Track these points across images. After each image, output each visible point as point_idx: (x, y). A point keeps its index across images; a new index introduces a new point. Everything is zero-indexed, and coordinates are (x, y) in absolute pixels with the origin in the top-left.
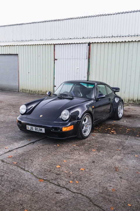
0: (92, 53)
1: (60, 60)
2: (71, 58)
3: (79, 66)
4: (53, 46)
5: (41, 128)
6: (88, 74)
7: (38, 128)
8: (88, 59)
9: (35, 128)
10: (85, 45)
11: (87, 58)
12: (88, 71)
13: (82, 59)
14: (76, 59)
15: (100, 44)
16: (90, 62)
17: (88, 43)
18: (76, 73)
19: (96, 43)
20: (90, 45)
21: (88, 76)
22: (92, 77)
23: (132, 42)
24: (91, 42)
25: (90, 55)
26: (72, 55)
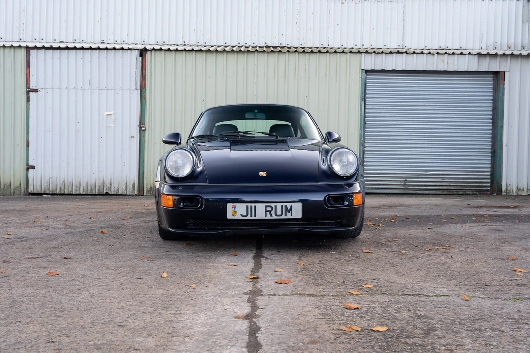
0: (151, 75)
1: (50, 91)
2: (87, 86)
3: (114, 110)
4: (22, 53)
5: (289, 205)
6: (141, 128)
7: (278, 206)
8: (139, 91)
9: (266, 207)
10: (131, 55)
11: (139, 87)
12: (142, 122)
13: (121, 89)
14: (101, 91)
15: (174, 52)
16: (145, 98)
17: (138, 50)
18: (105, 127)
19: (163, 52)
20: (144, 54)
21: (142, 136)
22: (152, 137)
23: (256, 54)
24: (147, 48)
25: (145, 80)
26: (89, 79)
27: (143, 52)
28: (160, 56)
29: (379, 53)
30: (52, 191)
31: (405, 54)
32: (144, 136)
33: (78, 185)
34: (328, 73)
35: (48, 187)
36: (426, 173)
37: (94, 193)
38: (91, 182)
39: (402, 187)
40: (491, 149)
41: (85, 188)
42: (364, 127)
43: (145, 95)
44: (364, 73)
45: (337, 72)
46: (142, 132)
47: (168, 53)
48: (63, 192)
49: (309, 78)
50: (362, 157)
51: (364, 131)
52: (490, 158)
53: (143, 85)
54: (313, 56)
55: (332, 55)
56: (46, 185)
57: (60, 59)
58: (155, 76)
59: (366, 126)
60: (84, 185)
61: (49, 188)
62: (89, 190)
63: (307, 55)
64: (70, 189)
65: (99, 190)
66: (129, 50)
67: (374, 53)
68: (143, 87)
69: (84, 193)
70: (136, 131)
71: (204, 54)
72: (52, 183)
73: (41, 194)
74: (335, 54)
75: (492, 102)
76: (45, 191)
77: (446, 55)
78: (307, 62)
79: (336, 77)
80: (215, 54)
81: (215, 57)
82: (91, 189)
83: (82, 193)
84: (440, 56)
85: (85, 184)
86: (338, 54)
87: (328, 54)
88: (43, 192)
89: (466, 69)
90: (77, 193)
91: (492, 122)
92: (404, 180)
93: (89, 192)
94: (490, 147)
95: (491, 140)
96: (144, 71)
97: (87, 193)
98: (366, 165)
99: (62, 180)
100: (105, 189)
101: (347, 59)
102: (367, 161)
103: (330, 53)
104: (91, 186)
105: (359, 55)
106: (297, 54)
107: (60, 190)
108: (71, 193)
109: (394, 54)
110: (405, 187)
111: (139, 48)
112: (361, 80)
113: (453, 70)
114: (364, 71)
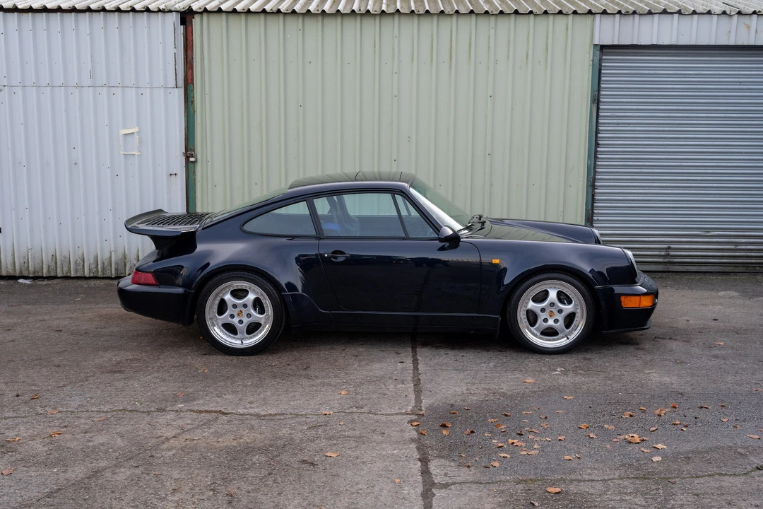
0: (202, 59)
1: (19, 91)
2: (87, 81)
3: (138, 125)
6: (187, 158)
8: (183, 90)
10: (164, 22)
11: (181, 82)
12: (190, 147)
13: (148, 86)
14: (113, 90)
15: (243, 17)
16: (193, 102)
17: (177, 12)
18: (122, 157)
19: (224, 16)
20: (188, 20)
21: (191, 173)
22: (209, 174)
23: (396, 17)
24: (194, 9)
25: (192, 68)
26: (90, 68)
27: (187, 16)
28: (217, 23)
29: (627, 14)
30: (34, 272)
31: (676, 16)
32: (194, 173)
33: (79, 261)
34: (530, 52)
35: (26, 265)
36: (706, 234)
37: (108, 274)
38: (102, 254)
39: (661, 260)
41: (92, 266)
42: (596, 152)
43: (193, 97)
44: (598, 52)
45: (547, 50)
46: (191, 165)
47: (233, 18)
48: (53, 274)
49: (496, 62)
50: (590, 207)
51: (596, 158)
53: (190, 77)
54: (502, 22)
55: (538, 19)
56: (22, 261)
57: (34, 30)
58: (210, 61)
59: (598, 149)
60: (89, 260)
61: (28, 267)
62: (100, 270)
63: (493, 19)
64: (65, 269)
65: (117, 270)
66: (160, 13)
67: (617, 13)
68: (189, 81)
69: (92, 275)
70: (179, 165)
71: (300, 19)
72: (34, 258)
73: (14, 278)
74: (545, 16)
76: (21, 272)
77: (755, 16)
78: (492, 32)
79: (546, 59)
80: (320, 18)
81: (320, 24)
82: (103, 269)
83: (87, 274)
84: (742, 19)
85: (92, 260)
86: (551, 17)
87: (532, 16)
88: (17, 274)
90: (79, 275)
92: (667, 246)
93: (100, 274)
96: (189, 52)
97: (95, 275)
98: (598, 220)
99: (51, 252)
100: (128, 268)
101: (567, 26)
102: (599, 213)
103: (536, 15)
104: (103, 263)
105: (590, 18)
106: (473, 17)
107: (49, 271)
108: (69, 275)
109: (656, 16)
110: (667, 260)
111: (179, 9)
112: (593, 65)
114: (598, 48)
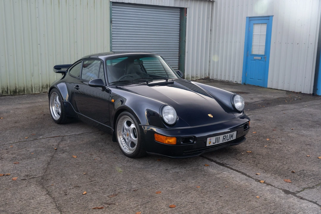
5: (232, 134)
7: (228, 135)
9: (224, 136)
34: (89, 2)
40: (179, 54)
45: (95, 2)
49: (76, 6)
52: (178, 60)
75: (179, 26)
79: (94, 6)
89: (168, 5)
91: (179, 38)
94: (178, 53)
95: (178, 48)
112: (110, 9)
113: (161, 5)
114: (111, 3)
